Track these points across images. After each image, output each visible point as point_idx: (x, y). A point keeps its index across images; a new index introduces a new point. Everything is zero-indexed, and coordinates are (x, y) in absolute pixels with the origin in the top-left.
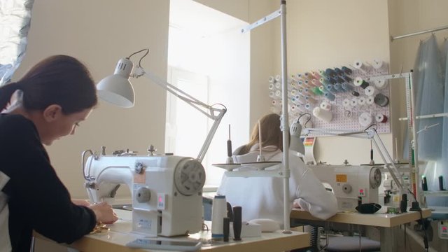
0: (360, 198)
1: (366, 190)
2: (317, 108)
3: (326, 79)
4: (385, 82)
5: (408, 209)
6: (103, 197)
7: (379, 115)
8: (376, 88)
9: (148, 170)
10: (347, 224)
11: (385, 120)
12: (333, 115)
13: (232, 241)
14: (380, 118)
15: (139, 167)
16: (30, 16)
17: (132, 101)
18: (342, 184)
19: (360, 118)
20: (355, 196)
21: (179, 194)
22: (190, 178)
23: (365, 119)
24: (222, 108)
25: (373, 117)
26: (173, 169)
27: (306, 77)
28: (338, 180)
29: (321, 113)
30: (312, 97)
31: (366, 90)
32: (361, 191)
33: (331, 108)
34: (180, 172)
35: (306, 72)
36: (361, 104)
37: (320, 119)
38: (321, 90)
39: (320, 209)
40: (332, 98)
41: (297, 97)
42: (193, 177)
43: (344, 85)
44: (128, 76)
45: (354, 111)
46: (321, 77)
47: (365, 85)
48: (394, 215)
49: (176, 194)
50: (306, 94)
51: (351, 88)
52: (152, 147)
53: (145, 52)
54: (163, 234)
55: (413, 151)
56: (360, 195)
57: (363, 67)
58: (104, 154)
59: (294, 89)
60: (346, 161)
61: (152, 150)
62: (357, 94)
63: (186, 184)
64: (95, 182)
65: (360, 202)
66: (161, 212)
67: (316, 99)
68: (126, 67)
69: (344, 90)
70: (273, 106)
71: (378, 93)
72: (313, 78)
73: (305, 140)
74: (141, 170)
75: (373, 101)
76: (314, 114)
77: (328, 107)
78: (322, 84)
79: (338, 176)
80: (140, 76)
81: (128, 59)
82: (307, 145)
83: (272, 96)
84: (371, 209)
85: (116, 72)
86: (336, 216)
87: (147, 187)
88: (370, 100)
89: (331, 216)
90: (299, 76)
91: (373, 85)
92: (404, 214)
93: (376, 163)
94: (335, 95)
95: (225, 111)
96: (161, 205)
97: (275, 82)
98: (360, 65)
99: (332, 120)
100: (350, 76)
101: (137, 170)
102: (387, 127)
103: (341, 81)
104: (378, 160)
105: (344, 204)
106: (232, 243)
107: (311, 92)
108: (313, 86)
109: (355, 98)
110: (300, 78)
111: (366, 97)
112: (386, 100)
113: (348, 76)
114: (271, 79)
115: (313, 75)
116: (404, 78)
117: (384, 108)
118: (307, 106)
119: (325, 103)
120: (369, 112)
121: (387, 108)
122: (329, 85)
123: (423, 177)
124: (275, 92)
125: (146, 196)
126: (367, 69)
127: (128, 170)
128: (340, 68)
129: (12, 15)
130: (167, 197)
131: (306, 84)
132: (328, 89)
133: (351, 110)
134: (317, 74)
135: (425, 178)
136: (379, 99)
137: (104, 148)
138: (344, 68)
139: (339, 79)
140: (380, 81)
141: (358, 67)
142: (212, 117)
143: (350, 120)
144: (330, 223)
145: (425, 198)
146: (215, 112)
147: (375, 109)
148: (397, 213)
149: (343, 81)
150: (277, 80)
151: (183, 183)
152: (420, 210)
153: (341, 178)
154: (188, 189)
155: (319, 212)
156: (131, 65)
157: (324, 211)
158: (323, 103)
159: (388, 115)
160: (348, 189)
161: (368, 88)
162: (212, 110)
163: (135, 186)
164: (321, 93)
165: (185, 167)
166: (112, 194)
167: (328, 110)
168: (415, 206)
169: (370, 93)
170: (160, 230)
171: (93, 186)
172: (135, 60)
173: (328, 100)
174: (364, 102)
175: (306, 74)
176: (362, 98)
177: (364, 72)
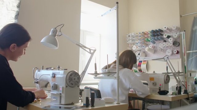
0: (160, 88)
1: (162, 85)
2: (147, 48)
3: (151, 34)
4: (178, 36)
5: (182, 93)
6: (42, 87)
7: (175, 50)
8: (174, 38)
9: (57, 76)
10: (154, 100)
11: (178, 52)
12: (155, 51)
13: (90, 107)
14: (175, 52)
15: (53, 75)
16: (19, 11)
17: (57, 46)
18: (152, 82)
19: (167, 52)
20: (158, 87)
21: (68, 86)
22: (73, 80)
23: (169, 52)
24: (94, 49)
25: (173, 51)
26: (65, 76)
27: (143, 34)
28: (150, 80)
29: (149, 49)
30: (145, 42)
31: (169, 40)
32: (160, 85)
33: (154, 47)
34: (68, 77)
35: (142, 31)
36: (167, 45)
37: (149, 52)
38: (149, 39)
39: (141, 93)
40: (154, 43)
41: (139, 43)
42: (74, 79)
43: (159, 37)
44: (55, 36)
45: (164, 49)
46: (149, 34)
47: (169, 37)
48: (174, 96)
49: (67, 87)
50: (143, 41)
51: (162, 39)
52: (59, 66)
53: (63, 25)
54: (62, 103)
55: (185, 67)
56: (160, 87)
57: (168, 29)
58: (43, 69)
59: (138, 39)
60: (154, 71)
61: (59, 68)
62: (165, 41)
63: (71, 82)
64: (38, 81)
65: (160, 90)
66: (61, 94)
67: (147, 43)
68: (55, 32)
69: (159, 40)
70: (129, 47)
71: (174, 40)
72: (146, 34)
73: (143, 62)
74: (54, 76)
75: (172, 44)
76: (146, 50)
77: (152, 47)
78: (150, 37)
79: (150, 78)
80: (60, 35)
81: (56, 28)
82: (143, 64)
83: (128, 42)
84: (164, 93)
85: (50, 34)
86: (148, 96)
87: (56, 83)
88: (171, 44)
89: (146, 96)
90: (140, 33)
91: (172, 37)
92: (180, 95)
93: (169, 72)
94: (156, 42)
95: (95, 50)
96: (61, 91)
97: (129, 36)
98: (166, 28)
99: (154, 53)
100: (162, 33)
101: (52, 76)
102: (179, 55)
103: (158, 35)
104: (169, 71)
105: (153, 91)
106: (90, 108)
107: (145, 40)
108: (146, 38)
109: (164, 43)
110: (140, 34)
111: (169, 42)
112: (178, 43)
113: (161, 33)
114: (127, 35)
115: (146, 33)
116: (181, 34)
117: (177, 47)
118: (143, 47)
119: (151, 45)
120: (170, 49)
121: (179, 47)
122: (153, 37)
123: (195, 78)
124: (129, 40)
125: (55, 87)
126: (170, 30)
127: (50, 76)
128: (158, 30)
129: (11, 10)
130: (63, 88)
131: (143, 37)
132: (152, 39)
133: (163, 48)
134: (147, 32)
135: (196, 79)
136: (175, 43)
137: (43, 66)
138: (159, 29)
139: (157, 34)
140: (175, 35)
141: (166, 29)
142: (90, 53)
143: (162, 53)
144: (147, 99)
145: (195, 88)
146: (91, 51)
147: (173, 47)
148: (176, 95)
149: (159, 35)
150: (130, 35)
151: (69, 82)
152: (188, 94)
153: (152, 79)
154: (72, 84)
155: (141, 95)
156: (57, 31)
157: (143, 94)
158: (150, 45)
159: (179, 50)
160: (155, 84)
161: (170, 38)
162: (90, 50)
163: (52, 83)
164: (149, 41)
165: (71, 75)
166: (46, 86)
167: (152, 48)
168: (186, 92)
169: (171, 40)
170: (60, 102)
171: (37, 83)
172: (58, 29)
173: (152, 44)
174: (168, 44)
175: (143, 33)
176: (168, 43)
177: (168, 31)
